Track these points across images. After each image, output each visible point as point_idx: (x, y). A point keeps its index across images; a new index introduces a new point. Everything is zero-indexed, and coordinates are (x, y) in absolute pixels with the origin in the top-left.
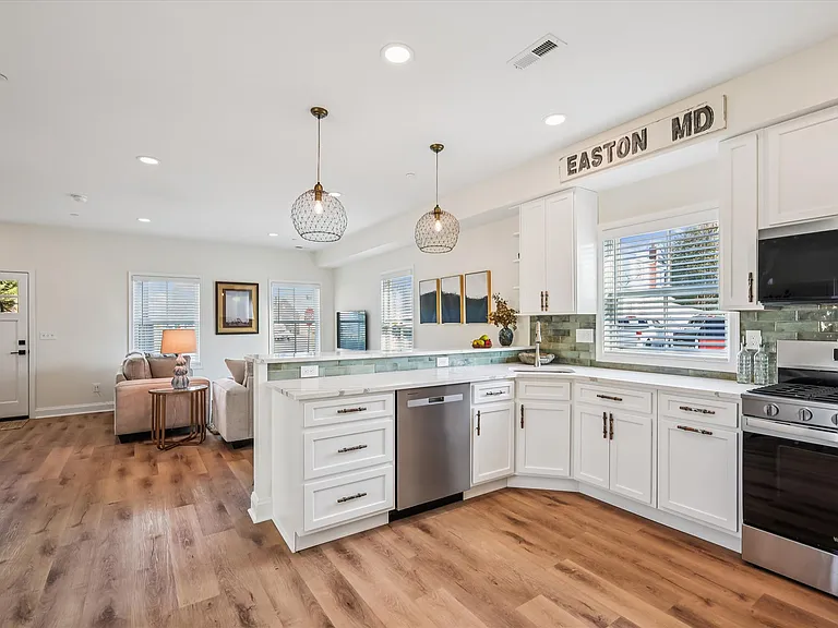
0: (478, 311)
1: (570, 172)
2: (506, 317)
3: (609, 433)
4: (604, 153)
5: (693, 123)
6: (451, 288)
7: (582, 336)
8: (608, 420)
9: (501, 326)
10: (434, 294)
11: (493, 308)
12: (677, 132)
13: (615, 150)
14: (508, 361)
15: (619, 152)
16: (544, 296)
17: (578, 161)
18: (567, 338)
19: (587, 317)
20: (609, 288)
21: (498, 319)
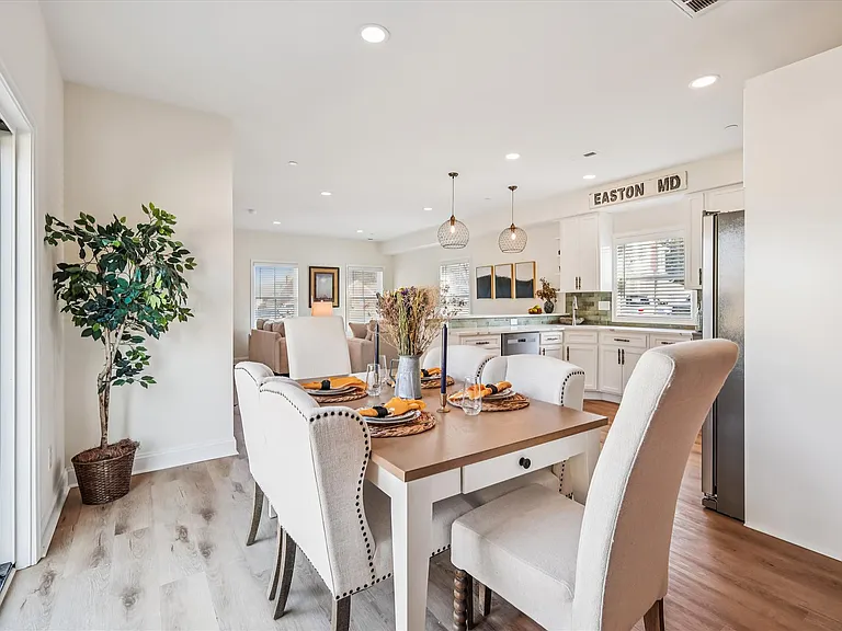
0: (526, 289)
1: (596, 203)
2: (548, 294)
3: (621, 361)
4: (618, 194)
5: (669, 184)
6: (505, 273)
7: (602, 306)
8: (621, 353)
9: (545, 300)
10: (489, 278)
11: (538, 287)
12: (661, 188)
13: (624, 193)
14: (552, 323)
15: (627, 194)
16: (578, 280)
17: (601, 196)
18: (592, 308)
19: (606, 293)
20: (620, 276)
21: (543, 295)
